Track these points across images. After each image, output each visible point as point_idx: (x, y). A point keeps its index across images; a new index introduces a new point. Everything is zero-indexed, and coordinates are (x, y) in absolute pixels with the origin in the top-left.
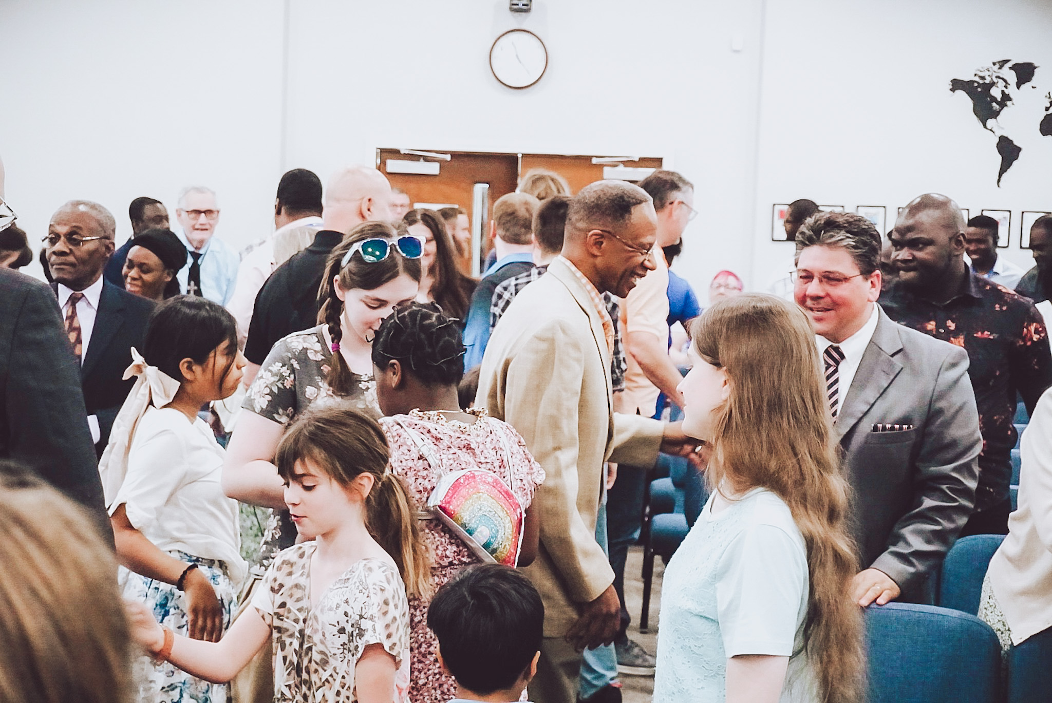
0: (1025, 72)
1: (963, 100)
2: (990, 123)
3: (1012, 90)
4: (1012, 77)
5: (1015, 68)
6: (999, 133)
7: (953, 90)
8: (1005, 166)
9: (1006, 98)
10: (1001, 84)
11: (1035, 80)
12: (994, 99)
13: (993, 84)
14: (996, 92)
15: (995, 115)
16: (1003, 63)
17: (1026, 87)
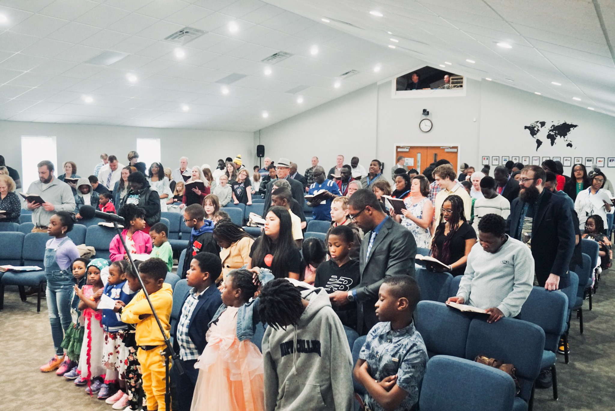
0: (543, 124)
1: (528, 131)
2: (535, 136)
3: (540, 128)
4: (540, 125)
5: (541, 123)
6: (537, 138)
7: (525, 129)
8: (538, 147)
9: (538, 130)
10: (537, 127)
11: (545, 126)
12: (535, 131)
13: (535, 127)
14: (536, 129)
15: (536, 134)
16: (537, 122)
17: (543, 127)
